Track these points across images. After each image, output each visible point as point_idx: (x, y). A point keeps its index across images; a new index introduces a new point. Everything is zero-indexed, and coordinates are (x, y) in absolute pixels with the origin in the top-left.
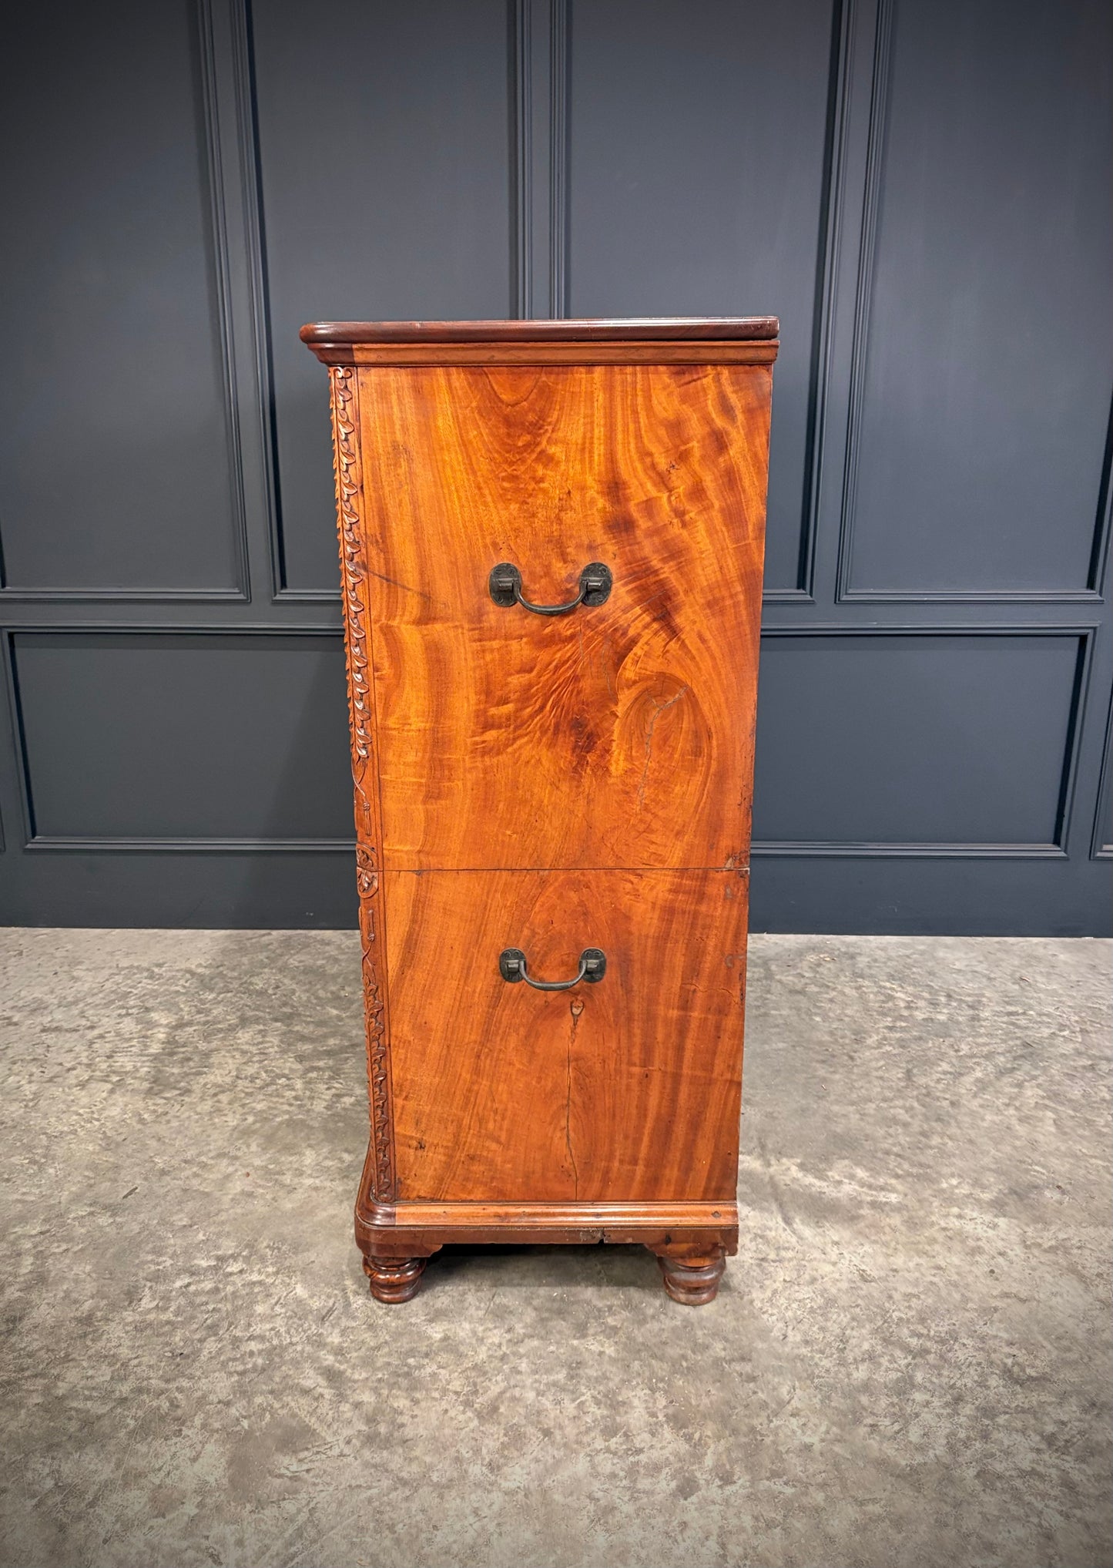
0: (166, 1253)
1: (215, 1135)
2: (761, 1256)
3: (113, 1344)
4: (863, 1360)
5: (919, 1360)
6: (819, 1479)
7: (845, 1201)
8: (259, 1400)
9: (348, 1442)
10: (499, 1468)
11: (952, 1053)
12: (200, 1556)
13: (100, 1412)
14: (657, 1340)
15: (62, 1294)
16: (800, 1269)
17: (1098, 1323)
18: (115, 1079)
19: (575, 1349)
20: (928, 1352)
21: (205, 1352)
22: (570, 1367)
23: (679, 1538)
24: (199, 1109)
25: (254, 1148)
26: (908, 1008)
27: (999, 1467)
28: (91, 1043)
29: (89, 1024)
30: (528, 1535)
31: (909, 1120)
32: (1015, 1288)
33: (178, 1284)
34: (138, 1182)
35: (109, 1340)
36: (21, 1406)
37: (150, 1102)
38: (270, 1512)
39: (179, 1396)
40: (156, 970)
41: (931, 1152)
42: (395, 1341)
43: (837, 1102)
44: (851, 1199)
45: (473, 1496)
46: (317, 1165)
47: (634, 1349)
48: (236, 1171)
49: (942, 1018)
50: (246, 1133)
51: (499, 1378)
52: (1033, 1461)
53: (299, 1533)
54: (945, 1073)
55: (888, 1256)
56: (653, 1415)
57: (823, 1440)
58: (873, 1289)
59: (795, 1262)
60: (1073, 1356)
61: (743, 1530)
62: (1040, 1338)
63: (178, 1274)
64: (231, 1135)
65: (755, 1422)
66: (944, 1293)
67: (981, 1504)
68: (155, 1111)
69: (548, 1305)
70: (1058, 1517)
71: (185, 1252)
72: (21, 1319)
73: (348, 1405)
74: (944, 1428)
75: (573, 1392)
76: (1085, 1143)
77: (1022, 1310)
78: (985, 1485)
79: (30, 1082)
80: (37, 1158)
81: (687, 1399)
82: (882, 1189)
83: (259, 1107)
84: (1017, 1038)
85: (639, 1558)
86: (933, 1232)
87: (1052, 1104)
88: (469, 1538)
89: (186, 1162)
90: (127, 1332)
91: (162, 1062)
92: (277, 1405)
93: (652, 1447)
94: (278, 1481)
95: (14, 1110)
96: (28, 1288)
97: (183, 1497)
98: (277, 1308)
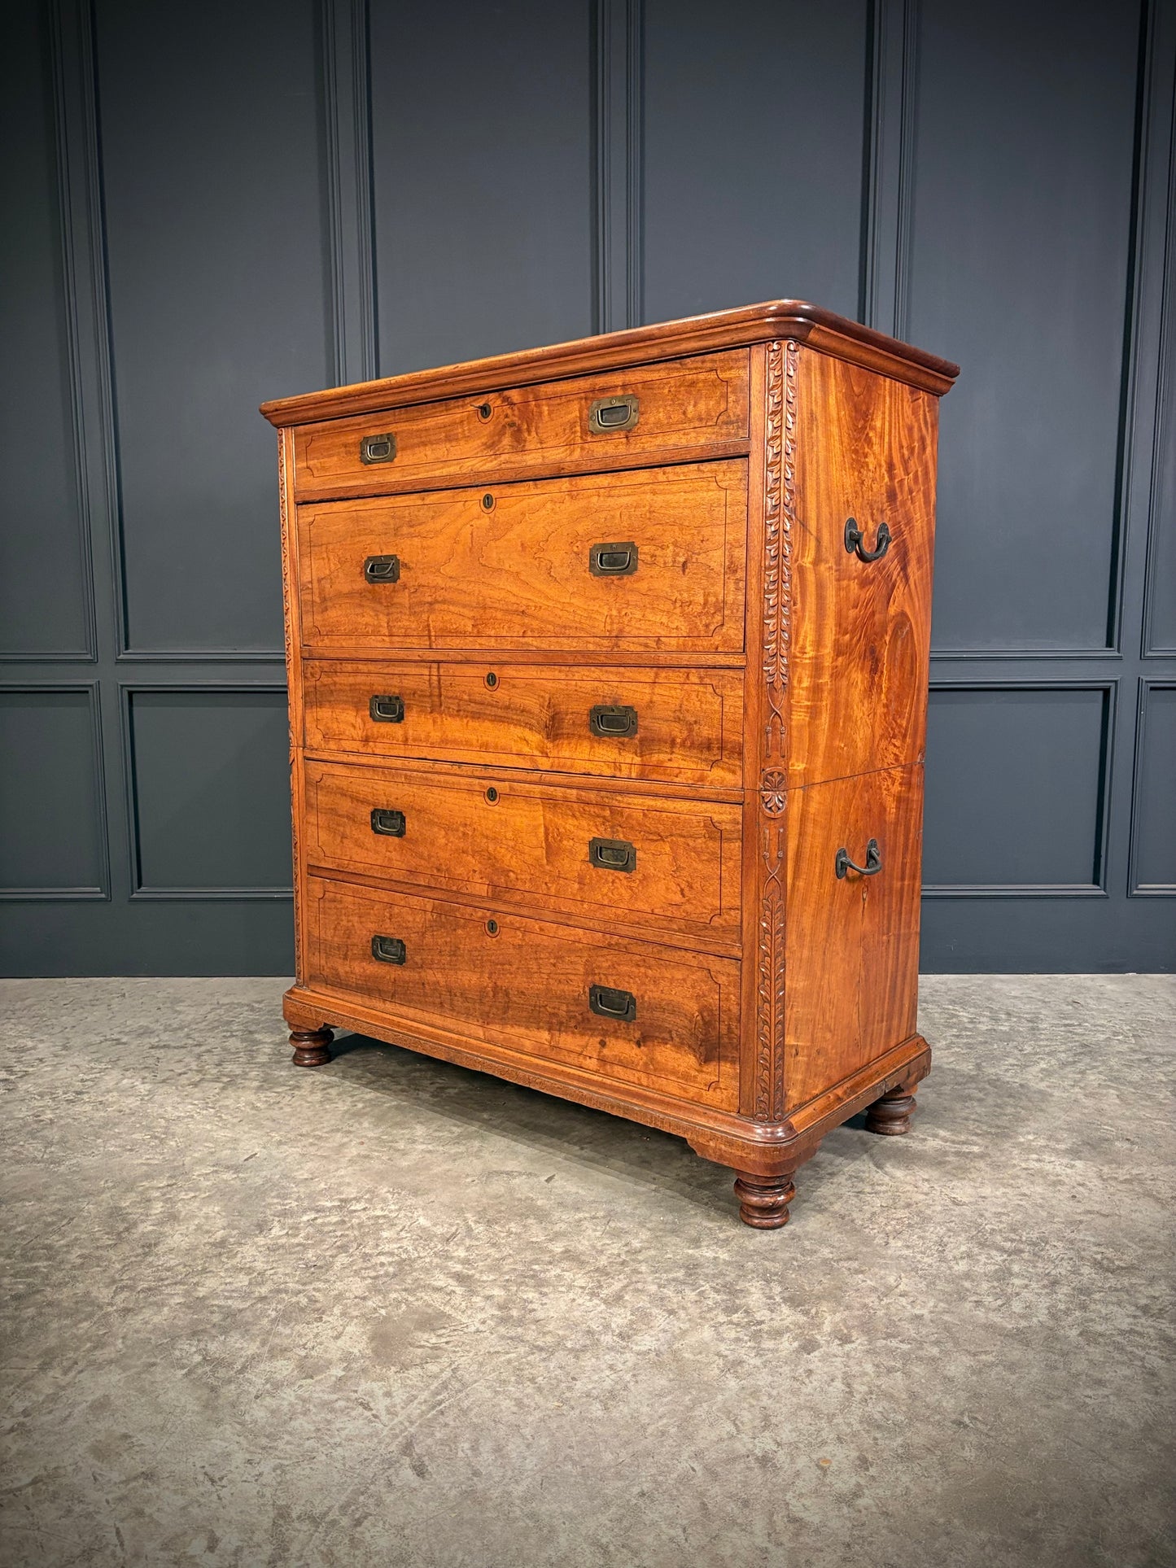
0: (291, 1197)
1: (328, 1117)
3: (248, 1260)
4: (962, 1258)
5: (1014, 1257)
6: (933, 1338)
7: (931, 1152)
8: (393, 1295)
9: (484, 1322)
10: (629, 1337)
11: (1017, 1052)
12: (350, 1404)
13: (241, 1307)
14: (767, 1248)
15: (193, 1227)
16: (895, 1198)
18: (226, 1080)
19: (691, 1256)
20: (1022, 1251)
21: (338, 1264)
22: (687, 1267)
23: (807, 1381)
24: (309, 1099)
25: (366, 1125)
26: (972, 1022)
27: (1100, 1328)
28: (199, 1056)
29: (196, 1043)
30: (664, 1382)
31: (983, 1097)
32: (1097, 1207)
33: (305, 1218)
34: (258, 1149)
35: (243, 1257)
36: (163, 1305)
37: (262, 1096)
38: (414, 1372)
40: (256, 1005)
41: (1006, 1118)
42: (518, 1253)
44: (937, 1151)
45: (607, 1357)
46: (428, 1135)
47: (745, 1254)
48: (351, 1141)
49: (1004, 1028)
50: (358, 1113)
51: (621, 1277)
52: (1131, 1324)
53: (445, 1386)
54: (1012, 1065)
55: (976, 1188)
56: (770, 1298)
57: (932, 1312)
58: (967, 1210)
59: (890, 1194)
60: (1157, 1252)
61: (866, 1374)
62: (1125, 1241)
63: (304, 1212)
64: (343, 1116)
65: (867, 1301)
66: (1031, 1212)
67: (1087, 1353)
68: (267, 1102)
69: (661, 1226)
70: (1160, 1361)
71: (309, 1197)
72: (156, 1245)
73: (479, 1298)
74: (1044, 1303)
75: (692, 1285)
76: (1149, 1111)
77: (1107, 1222)
78: (1088, 1340)
79: (143, 1083)
80: (158, 1134)
81: (801, 1287)
82: (964, 1143)
84: (1076, 1041)
85: (770, 1396)
86: (1016, 1171)
87: (1114, 1085)
88: (607, 1384)
90: (260, 1252)
91: (270, 1068)
92: (411, 1299)
93: (772, 1319)
94: (420, 1350)
95: (132, 1102)
96: (161, 1223)
97: (329, 1364)
98: (402, 1233)
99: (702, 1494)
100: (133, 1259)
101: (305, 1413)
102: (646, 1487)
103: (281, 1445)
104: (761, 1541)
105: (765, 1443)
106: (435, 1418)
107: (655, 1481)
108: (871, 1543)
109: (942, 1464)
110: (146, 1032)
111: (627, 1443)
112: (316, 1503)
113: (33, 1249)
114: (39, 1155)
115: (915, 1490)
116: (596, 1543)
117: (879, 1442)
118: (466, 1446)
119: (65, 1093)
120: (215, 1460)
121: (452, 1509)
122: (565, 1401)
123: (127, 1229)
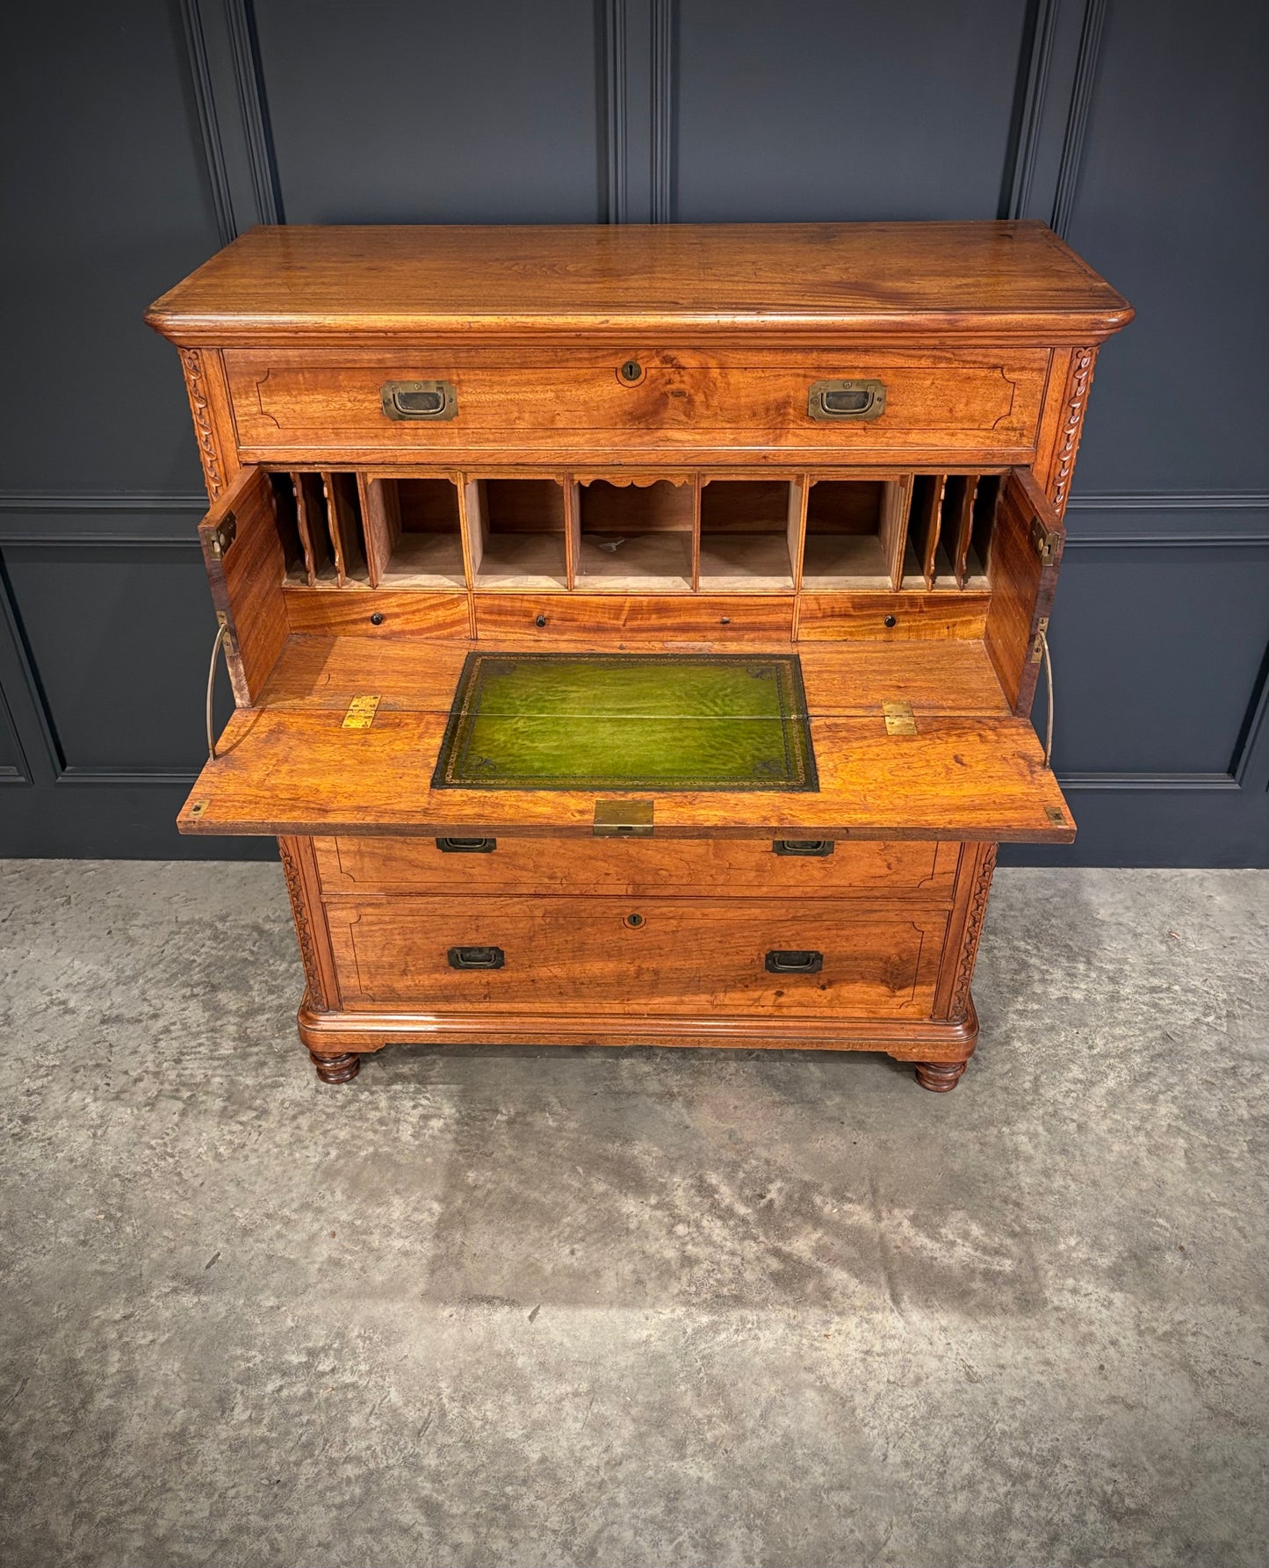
0: (255, 1345)
1: (297, 1177)
2: (865, 1348)
3: (210, 1469)
5: (1018, 1487)
7: (957, 1271)
8: (358, 1541)
11: (1085, 1051)
13: (202, 1558)
15: (152, 1402)
16: (905, 1365)
18: (186, 1095)
19: (673, 1475)
20: (1028, 1476)
21: (302, 1479)
22: (669, 1500)
24: (277, 1139)
25: (339, 1196)
28: (157, 1041)
29: (151, 1011)
31: (1032, 1152)
32: (1123, 1389)
33: (270, 1388)
34: (220, 1245)
35: (204, 1463)
36: (123, 1551)
37: (226, 1130)
39: (280, 1537)
41: (1051, 1198)
42: (492, 1462)
43: (958, 1125)
44: (963, 1268)
46: (406, 1219)
48: (321, 1229)
49: (1078, 996)
50: (329, 1173)
51: (597, 1512)
54: (1076, 1081)
55: (996, 1346)
58: (979, 1392)
59: (900, 1356)
62: (1143, 1458)
63: (269, 1374)
64: (314, 1176)
66: (1050, 1397)
68: (231, 1143)
71: (275, 1344)
72: (114, 1435)
73: (447, 1547)
75: (671, 1532)
76: (1215, 1184)
77: (1130, 1420)
79: (95, 1100)
80: (112, 1211)
83: (343, 1134)
84: (1157, 1027)
86: (1045, 1313)
87: (1186, 1127)
89: (268, 1216)
90: (222, 1453)
91: (235, 1068)
92: (377, 1549)
96: (117, 1395)
98: (372, 1419)
100: (90, 1462)
110: (94, 987)
123: (84, 1403)
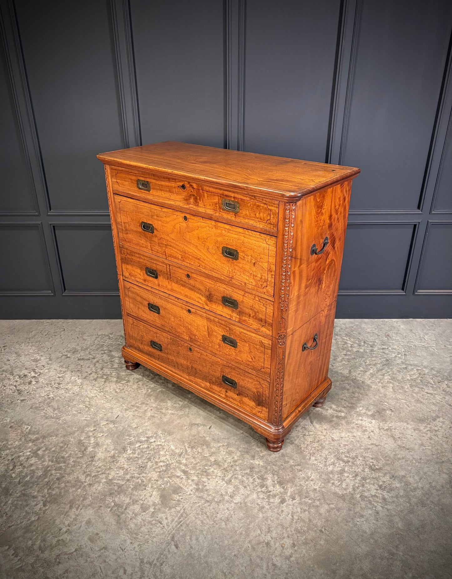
0: (132, 436)
1: (140, 396)
4: (331, 465)
5: (347, 464)
6: (318, 498)
7: (329, 416)
8: (165, 479)
9: (192, 491)
10: (233, 497)
11: (364, 364)
13: (122, 483)
14: (274, 460)
15: (104, 449)
16: (315, 438)
17: (397, 452)
18: (105, 377)
19: (252, 463)
20: (349, 462)
21: (148, 466)
22: (251, 469)
23: (281, 515)
24: (133, 387)
25: (152, 401)
26: (351, 347)
27: (366, 494)
28: (95, 364)
29: (93, 357)
32: (375, 442)
33: (137, 446)
34: (119, 413)
35: (121, 463)
36: (100, 482)
37: (118, 386)
38: (173, 510)
39: (144, 479)
40: (111, 336)
41: (355, 399)
42: (201, 462)
45: (226, 505)
46: (172, 406)
47: (268, 463)
48: (148, 408)
49: (362, 350)
50: (149, 395)
51: (231, 472)
52: (375, 493)
53: (182, 515)
54: (361, 371)
55: (340, 433)
56: (274, 481)
57: (319, 487)
58: (335, 443)
59: (313, 436)
60: (390, 462)
61: (298, 512)
62: (381, 457)
63: (137, 443)
64: (145, 396)
65: (301, 483)
66: (355, 444)
67: (361, 504)
68: (120, 388)
69: (243, 450)
70: (381, 508)
71: (137, 436)
72: (94, 457)
73: (190, 480)
74: (352, 483)
75: (252, 476)
76: (401, 395)
77: (376, 448)
78: (362, 499)
79: (79, 379)
80: (87, 405)
81: (283, 477)
82: (340, 411)
83: (152, 386)
84: (385, 358)
85: (271, 520)
86: (353, 425)
87: (392, 382)
88: (226, 515)
90: (125, 460)
91: (119, 370)
92: (171, 481)
93: (273, 490)
94: (174, 502)
95: (76, 389)
96: (94, 448)
97: (149, 506)
98: (166, 452)
99: (250, 556)
100: (89, 463)
101: (145, 525)
102: (236, 553)
103: (139, 536)
104: (265, 572)
105: (268, 538)
106: (180, 527)
107: (238, 551)
108: (293, 573)
109: (314, 546)
110: (75, 351)
111: (231, 537)
112: (150, 557)
113: (59, 458)
114: (52, 414)
115: (306, 555)
116: (223, 572)
117: (299, 538)
118: (188, 537)
119: (55, 384)
120: (122, 542)
121: (186, 560)
122: (215, 521)
123: (85, 450)
